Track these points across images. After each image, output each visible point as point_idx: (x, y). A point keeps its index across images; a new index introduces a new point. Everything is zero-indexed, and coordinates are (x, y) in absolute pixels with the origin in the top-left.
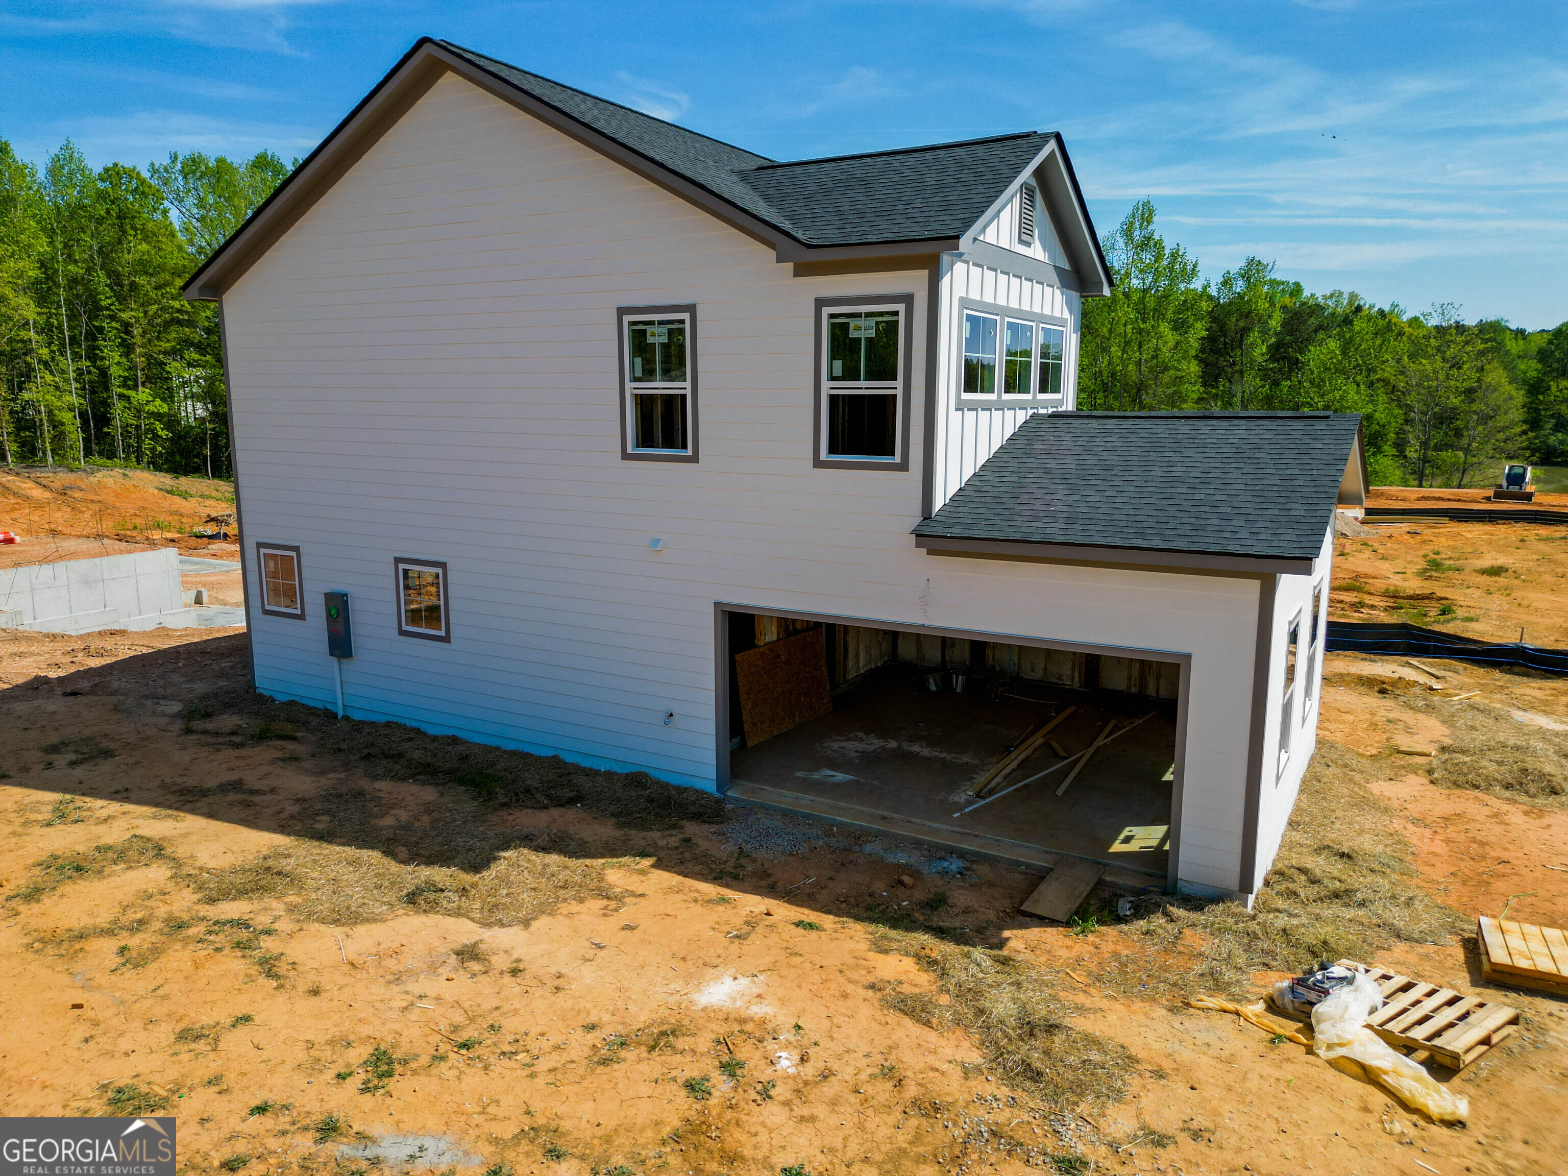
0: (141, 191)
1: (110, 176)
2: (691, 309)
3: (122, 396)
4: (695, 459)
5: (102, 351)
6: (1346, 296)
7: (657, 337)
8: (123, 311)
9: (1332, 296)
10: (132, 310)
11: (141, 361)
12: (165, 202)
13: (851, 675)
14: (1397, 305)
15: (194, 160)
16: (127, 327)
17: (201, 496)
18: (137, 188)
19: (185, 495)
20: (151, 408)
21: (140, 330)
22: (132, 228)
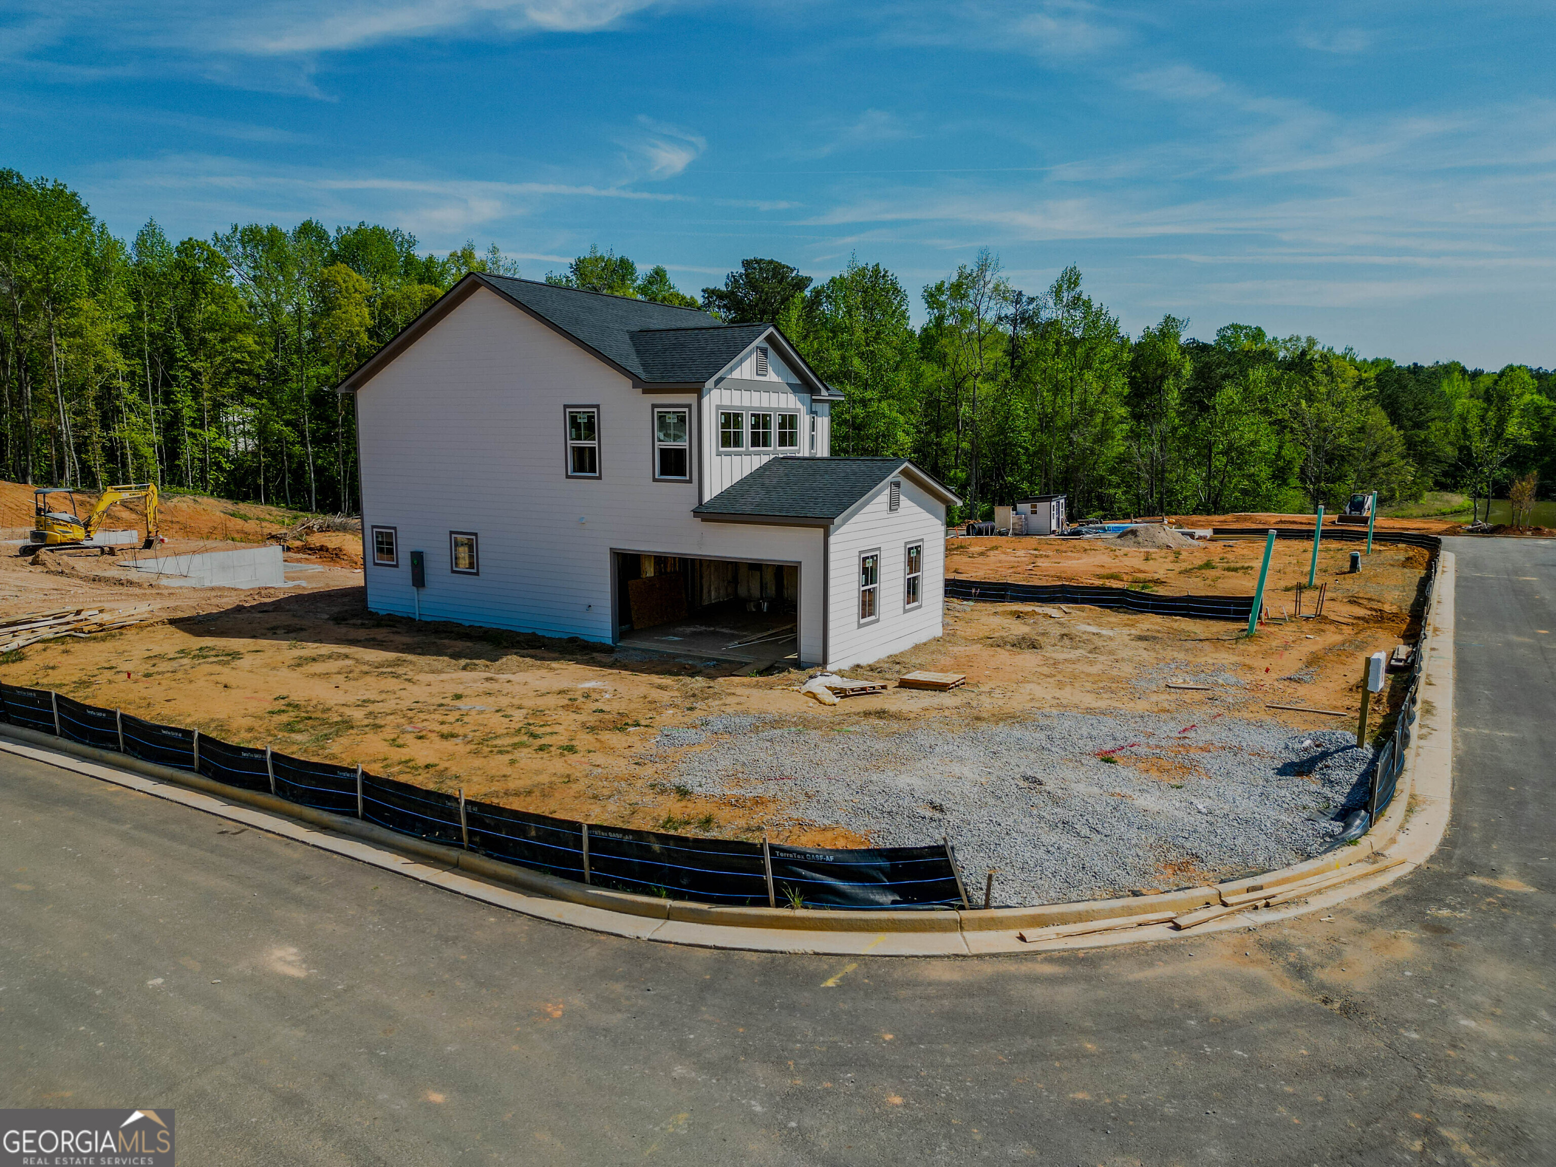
0: (212, 260)
1: (186, 249)
2: (598, 406)
3: (190, 434)
4: (600, 478)
5: (176, 396)
6: (1304, 340)
7: (582, 420)
8: (194, 361)
9: (1290, 340)
10: (201, 361)
11: (207, 404)
12: (231, 270)
13: (706, 603)
14: (1352, 349)
15: (251, 231)
16: (196, 375)
17: (257, 519)
18: (208, 258)
19: (245, 518)
20: (217, 444)
21: (208, 378)
22: (204, 291)
